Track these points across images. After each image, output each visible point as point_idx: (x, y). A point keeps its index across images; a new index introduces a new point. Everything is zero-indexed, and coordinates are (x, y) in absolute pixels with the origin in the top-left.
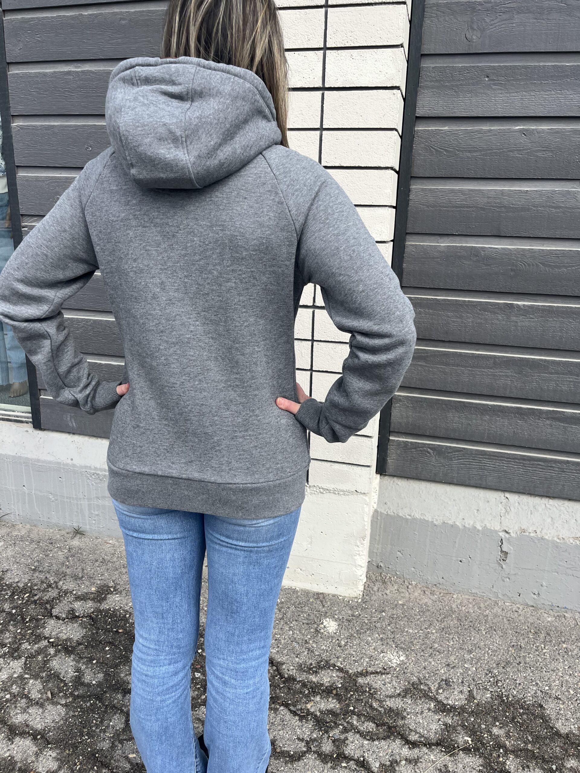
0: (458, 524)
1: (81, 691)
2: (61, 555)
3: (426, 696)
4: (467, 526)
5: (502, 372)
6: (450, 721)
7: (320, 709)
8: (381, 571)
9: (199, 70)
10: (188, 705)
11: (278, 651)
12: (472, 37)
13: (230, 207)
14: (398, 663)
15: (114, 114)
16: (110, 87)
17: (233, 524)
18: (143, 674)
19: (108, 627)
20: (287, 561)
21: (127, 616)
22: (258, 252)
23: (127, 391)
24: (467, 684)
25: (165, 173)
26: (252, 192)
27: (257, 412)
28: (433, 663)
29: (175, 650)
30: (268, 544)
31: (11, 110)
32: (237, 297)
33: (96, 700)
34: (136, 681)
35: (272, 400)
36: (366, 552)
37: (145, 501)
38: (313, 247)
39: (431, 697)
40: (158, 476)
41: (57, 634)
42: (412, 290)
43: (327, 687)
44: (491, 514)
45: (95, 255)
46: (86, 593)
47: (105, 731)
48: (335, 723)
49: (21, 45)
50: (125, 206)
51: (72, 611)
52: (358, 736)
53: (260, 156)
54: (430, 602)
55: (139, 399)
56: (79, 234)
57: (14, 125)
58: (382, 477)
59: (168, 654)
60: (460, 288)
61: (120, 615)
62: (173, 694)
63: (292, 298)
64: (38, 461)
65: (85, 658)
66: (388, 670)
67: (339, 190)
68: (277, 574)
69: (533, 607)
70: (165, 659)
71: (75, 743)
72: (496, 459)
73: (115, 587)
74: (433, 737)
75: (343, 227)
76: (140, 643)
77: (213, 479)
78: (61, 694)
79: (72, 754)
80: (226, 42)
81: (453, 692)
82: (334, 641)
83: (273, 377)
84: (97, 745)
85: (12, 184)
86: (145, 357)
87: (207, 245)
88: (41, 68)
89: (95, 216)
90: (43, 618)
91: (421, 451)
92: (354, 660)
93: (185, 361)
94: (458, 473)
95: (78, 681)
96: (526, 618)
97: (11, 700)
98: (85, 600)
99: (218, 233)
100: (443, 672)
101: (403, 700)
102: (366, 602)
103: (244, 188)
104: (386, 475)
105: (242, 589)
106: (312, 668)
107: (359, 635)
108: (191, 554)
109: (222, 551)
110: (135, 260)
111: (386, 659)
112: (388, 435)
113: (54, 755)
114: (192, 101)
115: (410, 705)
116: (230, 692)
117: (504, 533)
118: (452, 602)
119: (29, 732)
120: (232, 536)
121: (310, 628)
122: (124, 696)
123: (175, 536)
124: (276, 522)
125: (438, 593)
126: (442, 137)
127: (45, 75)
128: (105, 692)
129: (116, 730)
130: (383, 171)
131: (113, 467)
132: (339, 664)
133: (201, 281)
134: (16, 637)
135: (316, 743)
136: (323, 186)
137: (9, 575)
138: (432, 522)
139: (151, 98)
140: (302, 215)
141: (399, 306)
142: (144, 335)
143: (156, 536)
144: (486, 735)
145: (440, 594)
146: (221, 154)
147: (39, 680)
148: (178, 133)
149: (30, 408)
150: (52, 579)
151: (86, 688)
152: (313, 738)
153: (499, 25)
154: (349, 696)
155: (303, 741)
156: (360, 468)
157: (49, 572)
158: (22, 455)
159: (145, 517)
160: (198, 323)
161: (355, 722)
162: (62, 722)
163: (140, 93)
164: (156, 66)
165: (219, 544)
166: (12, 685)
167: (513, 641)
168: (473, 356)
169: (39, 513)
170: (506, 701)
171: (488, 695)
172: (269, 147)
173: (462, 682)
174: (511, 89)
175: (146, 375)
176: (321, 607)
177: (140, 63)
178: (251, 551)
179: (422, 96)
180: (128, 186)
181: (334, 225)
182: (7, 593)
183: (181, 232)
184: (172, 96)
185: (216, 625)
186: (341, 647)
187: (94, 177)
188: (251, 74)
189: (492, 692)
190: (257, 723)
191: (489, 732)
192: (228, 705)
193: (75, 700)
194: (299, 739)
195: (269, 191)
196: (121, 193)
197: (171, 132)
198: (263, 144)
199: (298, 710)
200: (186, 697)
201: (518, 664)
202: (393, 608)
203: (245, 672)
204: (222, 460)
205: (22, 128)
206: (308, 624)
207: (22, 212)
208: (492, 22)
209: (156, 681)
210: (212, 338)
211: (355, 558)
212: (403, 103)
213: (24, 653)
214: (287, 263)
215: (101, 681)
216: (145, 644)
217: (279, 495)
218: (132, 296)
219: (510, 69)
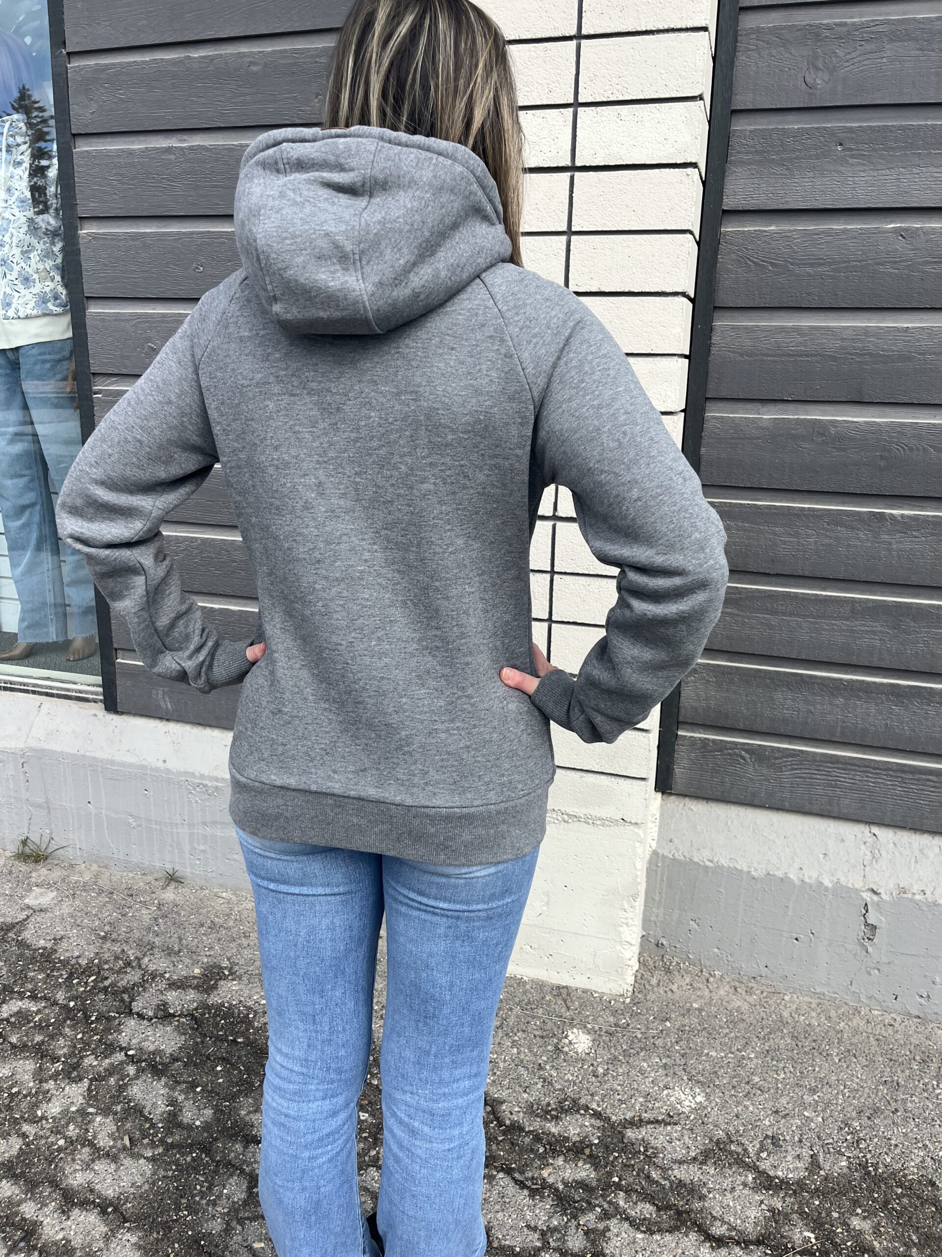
0: (792, 876)
1: (177, 1137)
2: (146, 915)
3: (740, 1162)
4: (807, 880)
5: (865, 625)
6: (779, 1205)
7: (563, 1179)
8: (662, 952)
9: (382, 147)
10: (352, 1167)
11: (494, 1081)
12: (815, 80)
13: (429, 362)
14: (693, 1107)
15: (248, 219)
16: (241, 176)
17: (429, 873)
18: (282, 1113)
19: (221, 1033)
20: (516, 934)
21: (251, 1016)
22: (471, 435)
23: (263, 655)
24: (809, 1144)
25: (326, 310)
26: (462, 339)
27: (470, 691)
28: (751, 1108)
29: (333, 1076)
30: (485, 906)
31: (79, 208)
32: (438, 506)
33: (202, 1152)
34: (270, 1125)
35: (493, 671)
36: (638, 921)
37: (289, 832)
38: (558, 427)
39: (747, 1164)
40: (311, 792)
41: (140, 1043)
42: (716, 491)
43: (574, 1143)
44: (847, 861)
45: (213, 439)
46: (186, 978)
47: (214, 1204)
48: (589, 1203)
49: (94, 107)
50: (262, 361)
51: (164, 1006)
52: (626, 1225)
53: (478, 280)
54: (745, 1007)
55: (283, 668)
56: (191, 406)
57: (82, 232)
58: (665, 796)
59: (322, 1082)
60: (795, 488)
61: (239, 1015)
62: (329, 1147)
63: (526, 508)
64: (112, 762)
65: (184, 1082)
66: (676, 1118)
67: (605, 334)
68: (499, 955)
69: (919, 1017)
70: (317, 1090)
71: (167, 1222)
72: (855, 770)
73: (231, 968)
74: (751, 1230)
75: (608, 394)
76: (277, 1062)
77: (398, 799)
78: (146, 1141)
79: (162, 1240)
80: (428, 99)
81: (786, 1157)
82: (586, 1067)
83: (495, 634)
84: (202, 1226)
85: (78, 323)
86: (293, 602)
87: (392, 423)
88: (125, 143)
89: (215, 377)
90: (117, 1015)
91: (729, 754)
92: (619, 1100)
93: (355, 607)
94: (792, 792)
95: (173, 1120)
96: (907, 1036)
97: (66, 1149)
98: (183, 989)
99: (408, 405)
100: (767, 1123)
101: (701, 1168)
102: (638, 1003)
103: (450, 332)
104: (671, 794)
105: (444, 980)
106: (550, 1111)
107: (627, 1059)
108: (360, 919)
109: (411, 916)
110: (276, 448)
111: (672, 1099)
112: (675, 728)
113: (134, 1239)
114: (370, 197)
115: (712, 1177)
116: (421, 1148)
117: (870, 894)
118: (782, 1008)
119: (94, 1202)
120: (427, 891)
121: (546, 1044)
122: (246, 1147)
123: (336, 890)
124: (499, 872)
125: (758, 992)
126: (766, 242)
127: (131, 153)
128: (216, 1139)
129: (233, 1202)
130: (670, 298)
131: (238, 776)
132: (594, 1106)
133: (380, 481)
134: (75, 1047)
135: (557, 1235)
136: (578, 328)
137: (64, 945)
138: (749, 872)
139: (306, 193)
140: (543, 375)
141: (698, 524)
142: (291, 567)
143: (305, 888)
144: (839, 1230)
145: (762, 992)
146: (416, 279)
147: (111, 1118)
148: (349, 247)
149: (100, 678)
150: (132, 954)
151: (185, 1132)
152: (551, 1226)
153: (860, 62)
154: (611, 1159)
155: (535, 1231)
156: (629, 781)
157: (126, 942)
158: (88, 754)
159: (289, 858)
160: (376, 547)
161: (621, 1203)
162: (146, 1187)
163: (289, 186)
164: (314, 141)
165: (407, 905)
166: (68, 1124)
167: (886, 1074)
168: (817, 599)
169: (112, 846)
170: (873, 1173)
171: (844, 1164)
172: (492, 265)
173: (800, 1141)
174: (880, 164)
175: (295, 629)
176: (563, 1010)
177: (290, 137)
178: (458, 918)
179: (734, 177)
180: (268, 331)
181: (594, 391)
182: (62, 975)
183: (351, 403)
184: (340, 188)
185: (399, 1037)
186: (597, 1077)
187: (213, 317)
188: (465, 151)
189: (850, 1157)
190: (466, 1200)
191: (845, 1224)
192: (418, 1168)
193: (168, 1151)
194: (528, 1227)
195: (491, 337)
196: (257, 342)
197: (337, 247)
198: (482, 261)
199: (527, 1179)
200: (350, 1153)
201: (893, 1112)
202: (684, 1015)
203: (447, 1114)
204: (413, 768)
205: (95, 237)
206: (542, 1037)
207: (94, 369)
208: (848, 57)
209: (302, 1125)
210: (399, 572)
211: (621, 929)
212: (702, 188)
213: (87, 1072)
214: (519, 452)
215: (209, 1121)
216: (285, 1064)
217: (504, 827)
218: (272, 505)
219: (879, 131)
